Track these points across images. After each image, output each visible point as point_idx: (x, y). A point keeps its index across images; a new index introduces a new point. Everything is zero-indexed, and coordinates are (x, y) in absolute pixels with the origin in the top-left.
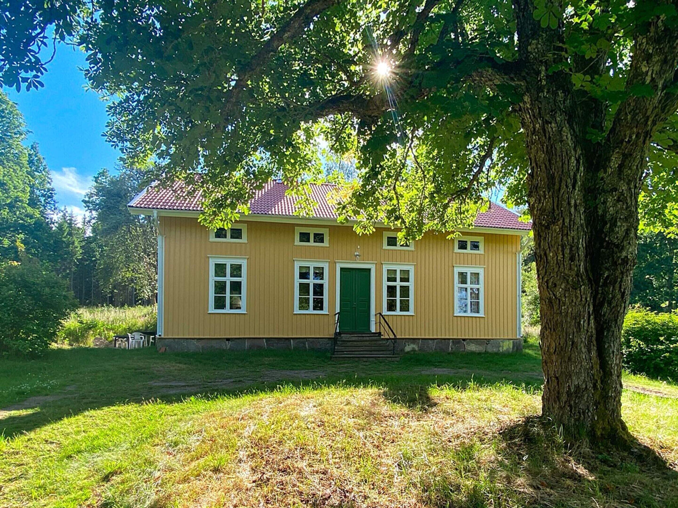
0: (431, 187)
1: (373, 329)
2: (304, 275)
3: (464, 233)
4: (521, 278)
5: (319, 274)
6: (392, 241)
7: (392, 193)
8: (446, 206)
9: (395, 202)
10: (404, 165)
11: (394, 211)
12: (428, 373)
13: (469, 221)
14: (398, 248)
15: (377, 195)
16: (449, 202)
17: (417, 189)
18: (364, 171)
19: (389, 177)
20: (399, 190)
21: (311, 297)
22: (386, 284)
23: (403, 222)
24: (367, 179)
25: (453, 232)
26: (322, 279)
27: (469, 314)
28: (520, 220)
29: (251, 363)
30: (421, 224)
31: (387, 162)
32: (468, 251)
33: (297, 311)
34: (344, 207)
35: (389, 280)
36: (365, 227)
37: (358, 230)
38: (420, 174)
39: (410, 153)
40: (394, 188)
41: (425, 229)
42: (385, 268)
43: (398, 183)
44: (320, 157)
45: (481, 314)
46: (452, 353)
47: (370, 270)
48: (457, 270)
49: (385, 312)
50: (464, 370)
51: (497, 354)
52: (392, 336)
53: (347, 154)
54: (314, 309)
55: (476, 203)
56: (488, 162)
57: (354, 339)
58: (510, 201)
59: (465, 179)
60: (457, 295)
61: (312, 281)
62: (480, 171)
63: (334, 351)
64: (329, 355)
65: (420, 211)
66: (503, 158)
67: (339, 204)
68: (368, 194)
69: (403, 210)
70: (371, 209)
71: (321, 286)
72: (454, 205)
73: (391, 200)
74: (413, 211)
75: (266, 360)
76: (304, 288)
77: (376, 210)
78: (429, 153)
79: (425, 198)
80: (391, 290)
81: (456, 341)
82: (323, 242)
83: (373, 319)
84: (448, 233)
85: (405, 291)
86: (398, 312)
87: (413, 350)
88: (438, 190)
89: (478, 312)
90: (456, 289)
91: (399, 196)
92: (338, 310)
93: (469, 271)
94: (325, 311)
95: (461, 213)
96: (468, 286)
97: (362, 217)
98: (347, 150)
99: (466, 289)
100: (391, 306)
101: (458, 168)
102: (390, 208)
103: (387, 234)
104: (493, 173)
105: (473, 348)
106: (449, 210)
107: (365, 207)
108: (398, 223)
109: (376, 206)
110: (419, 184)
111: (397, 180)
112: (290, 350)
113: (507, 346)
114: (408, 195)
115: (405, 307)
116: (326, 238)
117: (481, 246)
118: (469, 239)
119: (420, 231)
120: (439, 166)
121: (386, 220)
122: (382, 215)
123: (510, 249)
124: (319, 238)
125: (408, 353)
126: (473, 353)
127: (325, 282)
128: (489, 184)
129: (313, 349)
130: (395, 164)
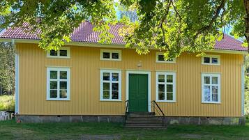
0: (185, 26)
1: (150, 111)
2: (106, 78)
3: (207, 53)
4: (245, 80)
5: (116, 77)
6: (161, 58)
7: (160, 29)
8: (195, 37)
9: (162, 35)
10: (167, 12)
11: (161, 40)
12: (184, 137)
13: (210, 46)
14: (165, 62)
15: (150, 30)
16: (197, 34)
17: (176, 27)
18: (142, 16)
19: (158, 19)
20: (165, 27)
21: (111, 91)
22: (158, 83)
23: (167, 47)
24: (144, 21)
25: (200, 53)
26: (118, 80)
27: (211, 102)
28: (242, 45)
29: (73, 130)
30: (179, 48)
31: (157, 10)
32: (211, 63)
33: (102, 99)
34: (130, 38)
35: (160, 81)
36: (143, 50)
37: (139, 52)
38: (178, 18)
39: (171, 5)
40: (161, 26)
41: (182, 50)
42: (157, 74)
43: (164, 23)
44: (114, 7)
45: (219, 102)
46: (200, 125)
47: (147, 75)
48: (203, 75)
49: (157, 100)
50: (208, 136)
51: (229, 126)
52: (162, 115)
53: (131, 6)
54: (113, 98)
55: (214, 35)
56: (222, 11)
57: (138, 116)
58: (236, 34)
59: (207, 21)
60: (203, 90)
61: (111, 82)
62: (217, 16)
63: (125, 124)
64: (122, 126)
65: (178, 40)
66: (231, 8)
67: (126, 36)
68: (144, 30)
69: (167, 40)
70: (147, 39)
71: (117, 84)
72: (200, 37)
73: (159, 33)
74: (173, 40)
75: (83, 129)
76: (106, 86)
77: (150, 40)
78: (184, 5)
79: (181, 32)
80: (161, 87)
81: (203, 118)
82: (118, 58)
83: (150, 104)
84: (198, 53)
85: (170, 88)
86: (166, 100)
87: (176, 124)
88: (189, 27)
89: (217, 101)
90: (203, 87)
91: (164, 31)
92: (127, 99)
93: (211, 76)
94: (120, 99)
95: (205, 41)
96: (211, 85)
97: (141, 44)
98: (132, 3)
99: (209, 87)
100: (161, 97)
101: (202, 14)
102: (159, 38)
103: (158, 54)
104: (225, 17)
105: (213, 122)
106: (197, 39)
107: (143, 38)
108: (164, 47)
109: (150, 38)
110: (177, 24)
111: (163, 21)
112: (97, 122)
113: (235, 121)
114: (170, 30)
115: (170, 97)
116: (120, 56)
117: (219, 61)
118: (211, 57)
119: (178, 52)
120: (191, 12)
121: (156, 46)
122: (154, 42)
123: (237, 63)
124: (115, 56)
125: (172, 125)
126: (213, 126)
127: (120, 82)
128: (223, 24)
129: (112, 122)
130: (162, 11)
